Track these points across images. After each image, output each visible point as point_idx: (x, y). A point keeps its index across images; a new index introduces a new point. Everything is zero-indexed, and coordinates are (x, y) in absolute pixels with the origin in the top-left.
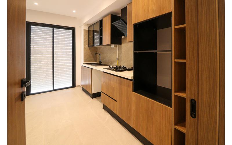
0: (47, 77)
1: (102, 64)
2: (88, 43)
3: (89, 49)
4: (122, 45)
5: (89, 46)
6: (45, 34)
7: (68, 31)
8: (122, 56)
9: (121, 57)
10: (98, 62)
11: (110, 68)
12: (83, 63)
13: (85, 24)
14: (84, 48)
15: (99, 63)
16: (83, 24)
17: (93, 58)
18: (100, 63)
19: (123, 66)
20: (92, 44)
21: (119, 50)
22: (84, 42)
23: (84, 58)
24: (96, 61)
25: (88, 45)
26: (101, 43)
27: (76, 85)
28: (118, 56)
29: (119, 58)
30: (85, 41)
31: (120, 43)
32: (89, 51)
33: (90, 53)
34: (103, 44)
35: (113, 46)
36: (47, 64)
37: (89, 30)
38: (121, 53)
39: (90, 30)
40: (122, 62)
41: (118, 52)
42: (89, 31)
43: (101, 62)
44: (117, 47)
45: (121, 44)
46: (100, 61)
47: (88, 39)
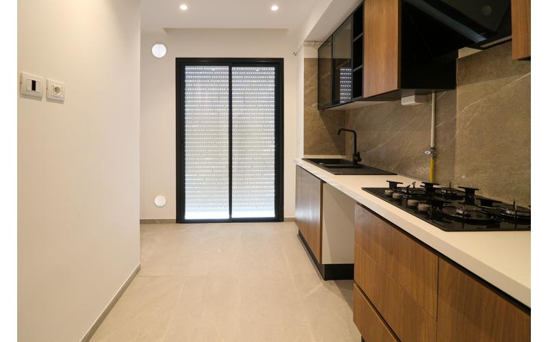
0: (219, 186)
1: (361, 167)
2: (317, 100)
3: (321, 114)
4: (459, 91)
5: (319, 107)
6: (216, 83)
7: (266, 71)
8: (458, 141)
9: (453, 146)
10: (348, 157)
11: (395, 195)
12: (303, 156)
13: (309, 42)
14: (306, 114)
15: (351, 160)
16: (302, 43)
17: (333, 145)
18: (355, 162)
19: (470, 191)
20: (329, 101)
21: (441, 114)
22: (306, 96)
23: (305, 142)
24: (342, 153)
25: (317, 104)
26: (357, 90)
27: (285, 217)
28: (435, 142)
29: (440, 146)
30: (308, 91)
31: (449, 83)
32: (321, 122)
33: (325, 127)
34: (365, 95)
35: (409, 101)
36: (220, 155)
37: (320, 57)
38: (452, 126)
39: (324, 59)
40: (457, 169)
41: (435, 125)
42: (320, 62)
43: (360, 160)
44: (428, 100)
45: (452, 85)
46: (357, 155)
47: (317, 86)
